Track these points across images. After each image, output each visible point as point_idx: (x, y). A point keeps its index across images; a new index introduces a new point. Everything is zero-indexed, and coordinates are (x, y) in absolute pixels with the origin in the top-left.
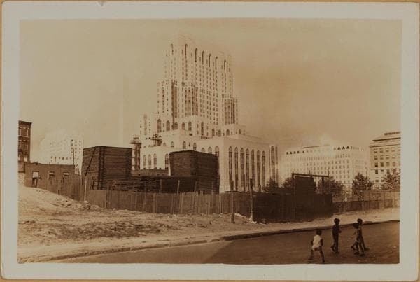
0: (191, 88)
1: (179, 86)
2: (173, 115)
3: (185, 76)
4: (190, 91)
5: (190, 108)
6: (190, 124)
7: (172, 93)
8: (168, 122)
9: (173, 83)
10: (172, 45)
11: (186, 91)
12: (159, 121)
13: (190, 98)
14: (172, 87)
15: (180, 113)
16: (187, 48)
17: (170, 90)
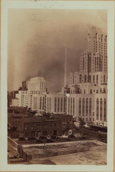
0: (98, 56)
1: (92, 56)
2: (88, 71)
3: (95, 50)
4: (98, 58)
5: (98, 68)
6: (97, 76)
7: (88, 60)
8: (85, 76)
9: (88, 55)
10: (89, 34)
11: (96, 58)
12: (81, 75)
13: (98, 62)
14: (88, 57)
15: (92, 70)
16: (97, 35)
17: (87, 59)
